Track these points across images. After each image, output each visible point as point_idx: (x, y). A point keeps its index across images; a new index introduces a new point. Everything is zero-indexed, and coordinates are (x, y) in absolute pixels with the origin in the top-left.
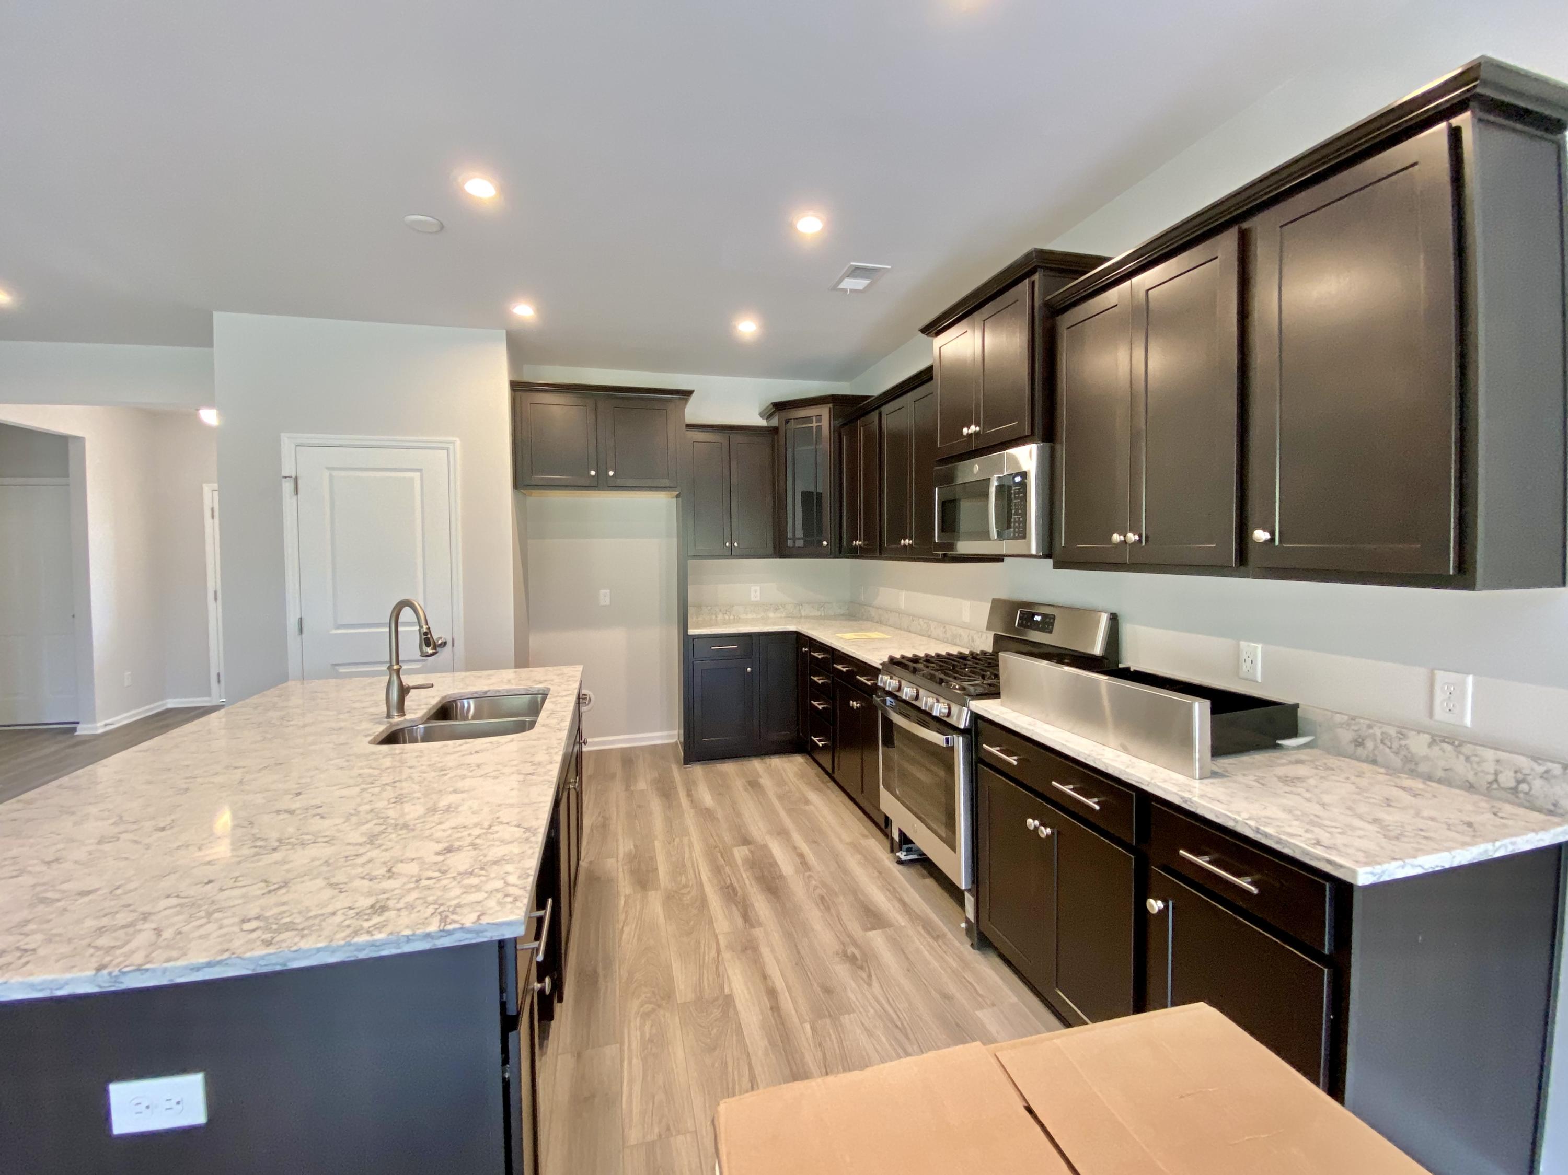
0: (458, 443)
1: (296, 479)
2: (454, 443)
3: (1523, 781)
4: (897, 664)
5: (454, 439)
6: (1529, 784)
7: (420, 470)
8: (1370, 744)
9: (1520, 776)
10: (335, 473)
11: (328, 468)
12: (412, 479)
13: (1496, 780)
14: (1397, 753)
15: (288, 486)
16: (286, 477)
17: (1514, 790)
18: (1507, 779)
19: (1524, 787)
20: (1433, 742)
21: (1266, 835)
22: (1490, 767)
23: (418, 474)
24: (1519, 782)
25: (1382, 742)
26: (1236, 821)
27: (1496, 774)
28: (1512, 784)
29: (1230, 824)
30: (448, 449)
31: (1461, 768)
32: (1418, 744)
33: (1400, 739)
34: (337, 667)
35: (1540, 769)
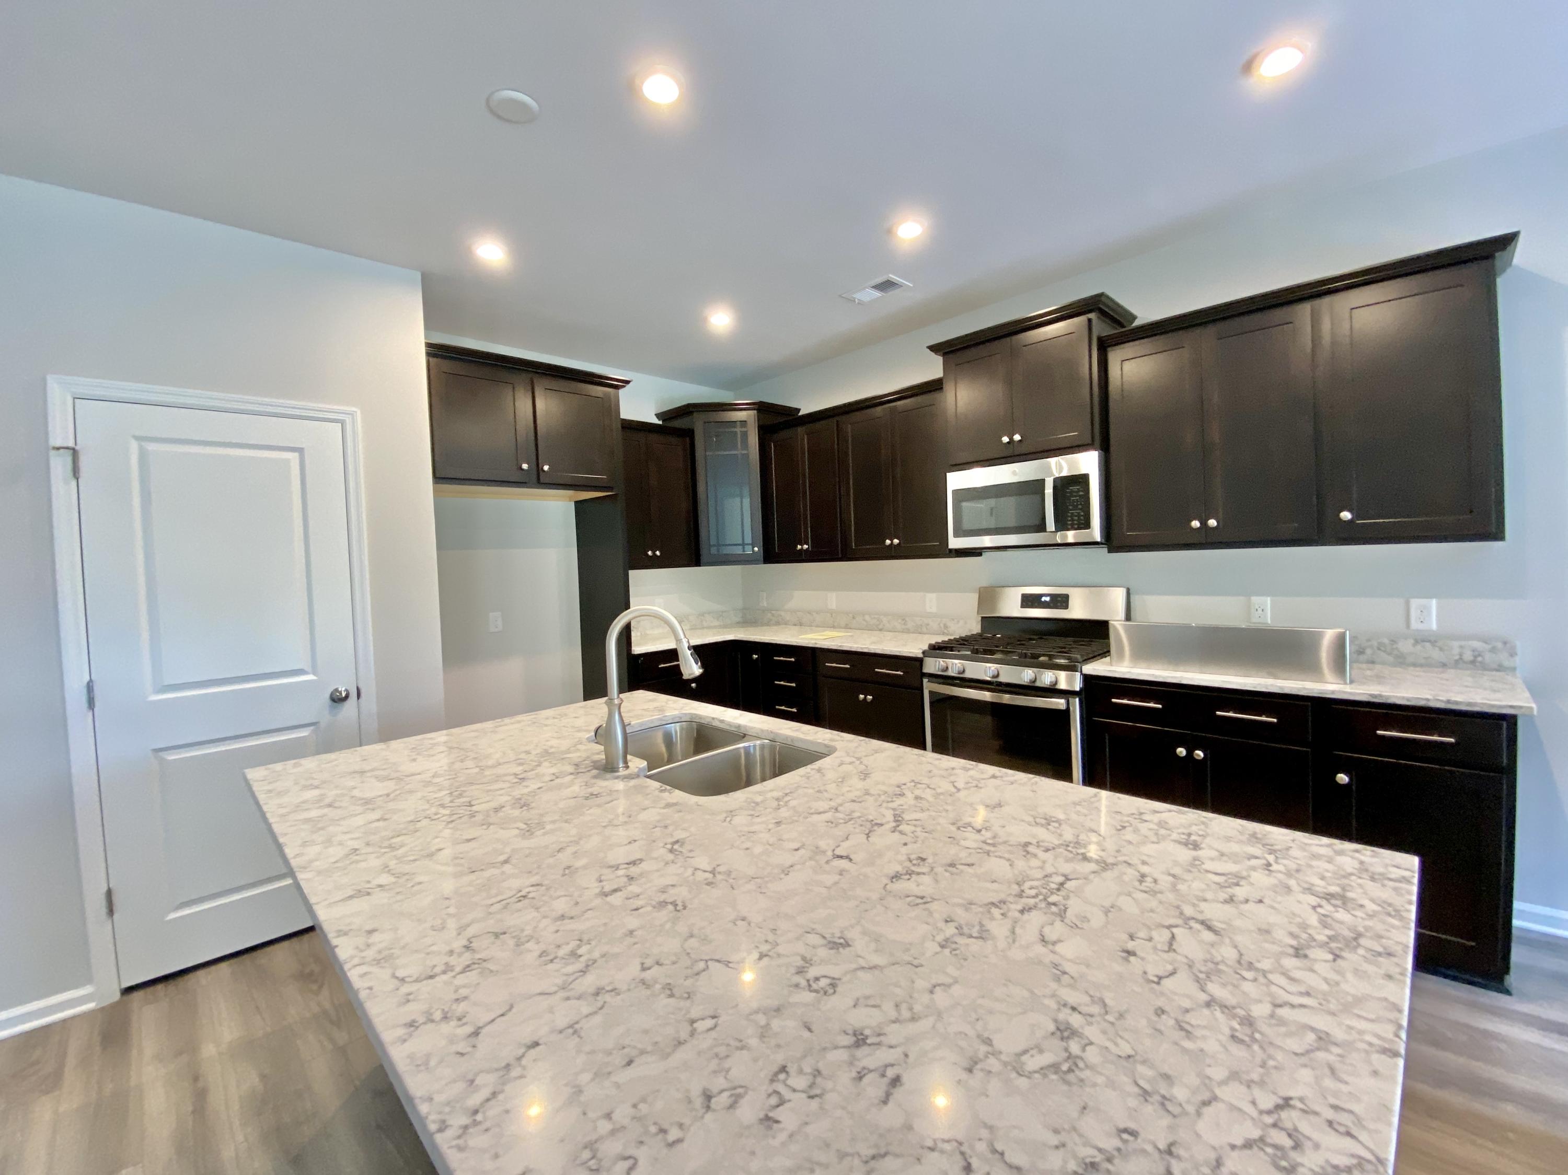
0: (359, 413)
1: (75, 453)
2: (352, 414)
3: (1479, 655)
4: (937, 649)
5: (354, 409)
6: (1482, 656)
7: (300, 451)
8: (1369, 651)
9: (1477, 653)
10: (151, 447)
11: (137, 438)
12: (288, 461)
13: (1461, 659)
14: (1389, 654)
15: (59, 465)
16: (58, 449)
17: (1473, 662)
18: (1468, 656)
19: (1480, 659)
20: (1417, 642)
21: (1457, 703)
22: (1456, 651)
23: (296, 455)
24: (1475, 657)
25: (1379, 649)
26: (1428, 700)
27: (1461, 655)
28: (1472, 658)
29: (1421, 703)
30: (343, 423)
31: (1436, 655)
32: (1406, 646)
33: (1392, 644)
34: (160, 754)
35: (1488, 647)
